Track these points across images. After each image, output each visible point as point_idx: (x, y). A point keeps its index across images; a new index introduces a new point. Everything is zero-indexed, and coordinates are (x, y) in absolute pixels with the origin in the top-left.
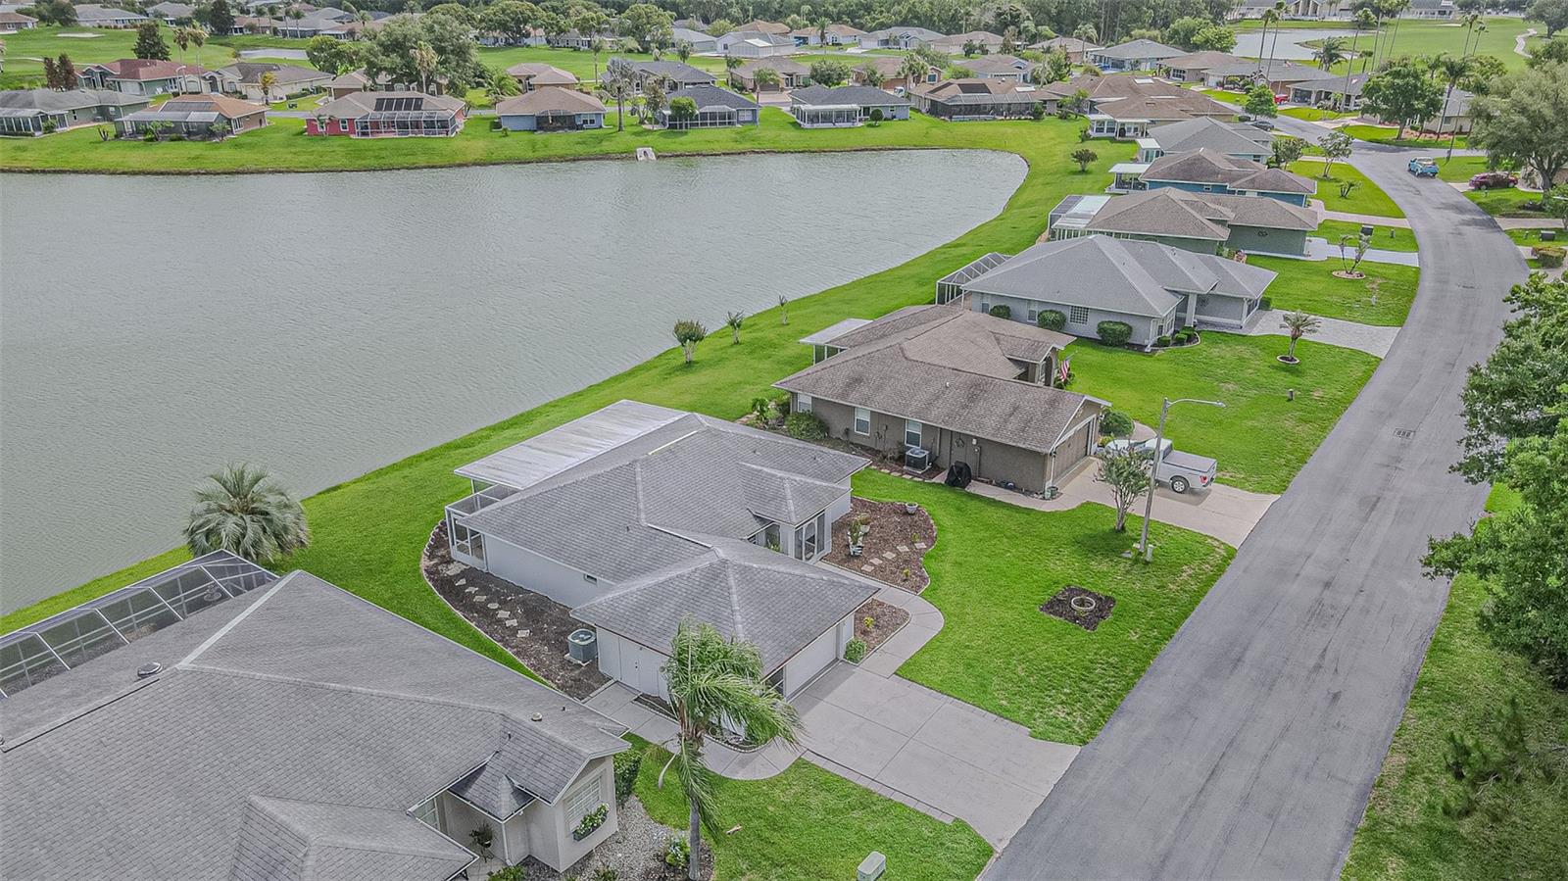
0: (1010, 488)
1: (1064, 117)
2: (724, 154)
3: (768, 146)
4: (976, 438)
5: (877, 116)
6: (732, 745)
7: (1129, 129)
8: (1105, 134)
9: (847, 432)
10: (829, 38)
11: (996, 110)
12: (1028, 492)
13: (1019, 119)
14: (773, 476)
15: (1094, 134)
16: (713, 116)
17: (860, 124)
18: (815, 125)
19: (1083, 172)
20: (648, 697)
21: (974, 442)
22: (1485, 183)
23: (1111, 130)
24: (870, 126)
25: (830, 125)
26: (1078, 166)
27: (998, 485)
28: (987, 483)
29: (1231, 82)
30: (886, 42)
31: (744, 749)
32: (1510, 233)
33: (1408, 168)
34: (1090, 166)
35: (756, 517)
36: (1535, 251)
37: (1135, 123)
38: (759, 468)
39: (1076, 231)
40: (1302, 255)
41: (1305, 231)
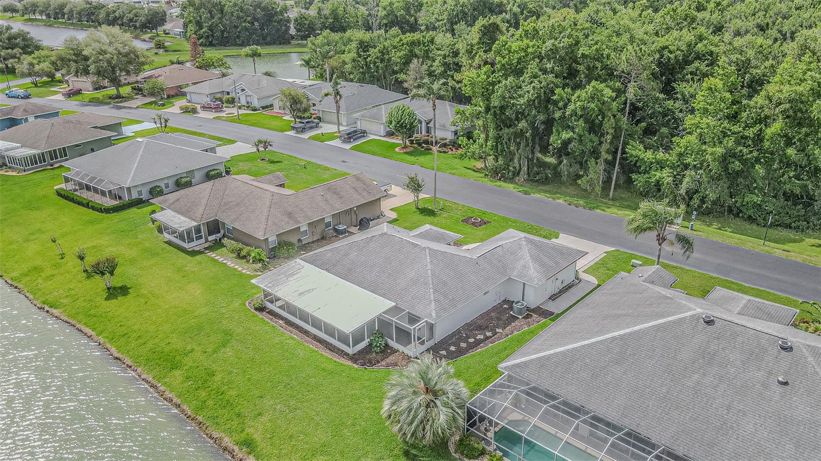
21: (355, 209)
32: (140, 107)
39: (34, 156)
40: (123, 135)
41: (121, 123)
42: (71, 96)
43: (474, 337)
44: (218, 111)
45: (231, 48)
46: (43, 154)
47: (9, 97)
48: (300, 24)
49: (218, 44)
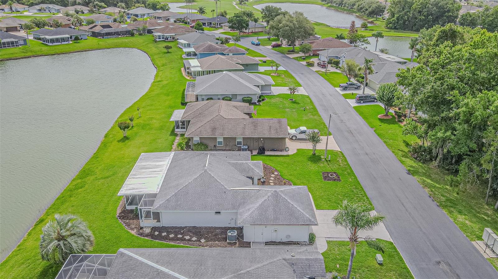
0: (276, 151)
1: (140, 35)
2: (22, 58)
3: (39, 53)
4: (262, 138)
5: (77, 39)
6: (307, 245)
7: (169, 37)
8: (161, 39)
9: (215, 146)
10: (13, 9)
11: (117, 34)
12: (281, 151)
13: (127, 36)
14: (243, 163)
15: (158, 40)
16: (8, 43)
17: (71, 42)
18: (54, 44)
19: (168, 52)
20: (268, 242)
21: (262, 139)
22: (275, 46)
23: (163, 38)
24: (75, 42)
25: (60, 43)
26: (166, 50)
27: (270, 151)
28: (267, 151)
29: (179, 20)
30: (40, 10)
31: (310, 245)
32: (294, 58)
33: (251, 43)
34: (170, 50)
35: (247, 177)
36: (307, 63)
37: (170, 36)
38: (236, 162)
39: (199, 72)
40: (258, 70)
41: (258, 64)
42: (275, 47)
43: (191, 237)
44: (323, 68)
45: (409, 31)
46: (203, 71)
47: (252, 44)
48: (464, 20)
49: (400, 28)
